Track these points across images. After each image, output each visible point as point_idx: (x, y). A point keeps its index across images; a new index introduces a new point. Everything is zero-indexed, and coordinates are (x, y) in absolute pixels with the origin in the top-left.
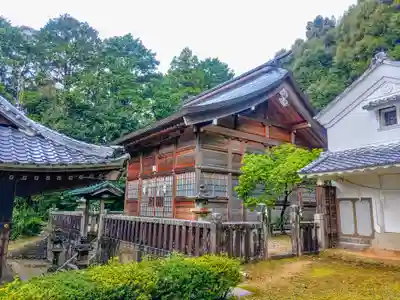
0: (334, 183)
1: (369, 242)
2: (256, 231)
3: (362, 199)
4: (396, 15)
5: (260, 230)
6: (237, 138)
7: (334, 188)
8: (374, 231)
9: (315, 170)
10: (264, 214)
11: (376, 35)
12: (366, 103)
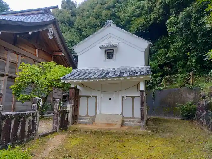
0: (78, 87)
1: (93, 120)
2: (31, 118)
3: (92, 96)
4: (106, 11)
5: (34, 117)
6: (15, 52)
7: (79, 89)
8: (96, 113)
9: (72, 78)
10: (38, 105)
11: (96, 18)
12: (100, 45)
